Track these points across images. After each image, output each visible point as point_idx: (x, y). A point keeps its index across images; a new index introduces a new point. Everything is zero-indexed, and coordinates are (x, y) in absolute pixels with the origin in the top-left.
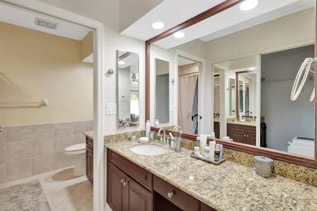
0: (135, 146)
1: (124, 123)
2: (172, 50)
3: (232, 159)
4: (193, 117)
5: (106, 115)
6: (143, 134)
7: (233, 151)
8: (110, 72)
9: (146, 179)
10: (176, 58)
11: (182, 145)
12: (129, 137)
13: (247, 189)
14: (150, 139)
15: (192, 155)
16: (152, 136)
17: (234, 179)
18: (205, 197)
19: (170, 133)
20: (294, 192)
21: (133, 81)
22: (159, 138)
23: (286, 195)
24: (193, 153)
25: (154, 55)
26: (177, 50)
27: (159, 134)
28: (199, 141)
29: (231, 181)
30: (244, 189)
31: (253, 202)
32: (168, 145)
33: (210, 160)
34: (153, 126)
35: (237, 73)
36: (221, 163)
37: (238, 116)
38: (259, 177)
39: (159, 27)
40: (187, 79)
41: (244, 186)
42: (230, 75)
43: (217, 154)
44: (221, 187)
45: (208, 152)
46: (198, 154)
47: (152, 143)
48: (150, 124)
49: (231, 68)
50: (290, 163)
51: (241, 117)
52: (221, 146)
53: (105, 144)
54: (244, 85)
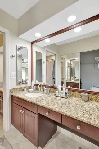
0: (26, 93)
1: (19, 83)
2: (43, 48)
3: (72, 95)
4: (52, 80)
5: (11, 78)
6: (30, 87)
7: (73, 92)
8: (13, 56)
9: (34, 108)
10: (45, 52)
11: (50, 91)
12: (23, 89)
13: (80, 107)
14: (34, 90)
15: (55, 95)
16: (35, 88)
17: (74, 103)
18: (64, 112)
19: (44, 86)
20: (97, 106)
21: (23, 62)
22: (38, 89)
23: (95, 107)
24: (55, 94)
25: (35, 49)
26: (46, 48)
27: (38, 87)
28: (58, 89)
29: (73, 105)
30: (79, 107)
31: (83, 111)
32: (43, 92)
33: (63, 97)
34: (35, 83)
35: (70, 60)
36: (68, 97)
37: (71, 79)
38: (83, 102)
39: (38, 35)
40: (49, 62)
41: (79, 106)
42: (68, 61)
43: (66, 93)
44: (70, 107)
45: (62, 93)
46: (57, 94)
47: (35, 91)
48: (33, 82)
49: (68, 58)
50: (94, 95)
51: (72, 79)
52: (68, 90)
53: (10, 93)
54: (73, 66)
